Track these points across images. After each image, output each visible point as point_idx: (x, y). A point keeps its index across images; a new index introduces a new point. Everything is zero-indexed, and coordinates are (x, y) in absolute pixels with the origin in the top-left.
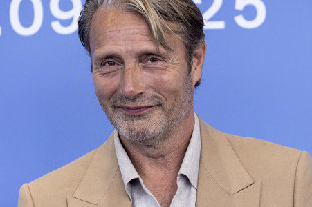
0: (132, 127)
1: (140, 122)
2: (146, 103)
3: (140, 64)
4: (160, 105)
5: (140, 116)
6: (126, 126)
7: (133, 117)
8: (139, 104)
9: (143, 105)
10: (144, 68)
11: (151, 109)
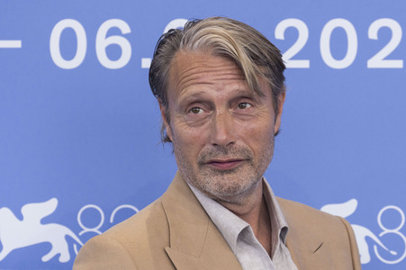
0: (222, 182)
1: (230, 176)
2: (238, 156)
3: (231, 110)
4: (248, 160)
5: (230, 171)
6: (216, 181)
7: (223, 172)
8: (231, 156)
9: (235, 158)
10: (236, 115)
11: (241, 163)
